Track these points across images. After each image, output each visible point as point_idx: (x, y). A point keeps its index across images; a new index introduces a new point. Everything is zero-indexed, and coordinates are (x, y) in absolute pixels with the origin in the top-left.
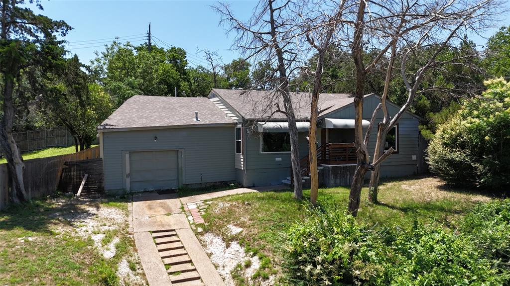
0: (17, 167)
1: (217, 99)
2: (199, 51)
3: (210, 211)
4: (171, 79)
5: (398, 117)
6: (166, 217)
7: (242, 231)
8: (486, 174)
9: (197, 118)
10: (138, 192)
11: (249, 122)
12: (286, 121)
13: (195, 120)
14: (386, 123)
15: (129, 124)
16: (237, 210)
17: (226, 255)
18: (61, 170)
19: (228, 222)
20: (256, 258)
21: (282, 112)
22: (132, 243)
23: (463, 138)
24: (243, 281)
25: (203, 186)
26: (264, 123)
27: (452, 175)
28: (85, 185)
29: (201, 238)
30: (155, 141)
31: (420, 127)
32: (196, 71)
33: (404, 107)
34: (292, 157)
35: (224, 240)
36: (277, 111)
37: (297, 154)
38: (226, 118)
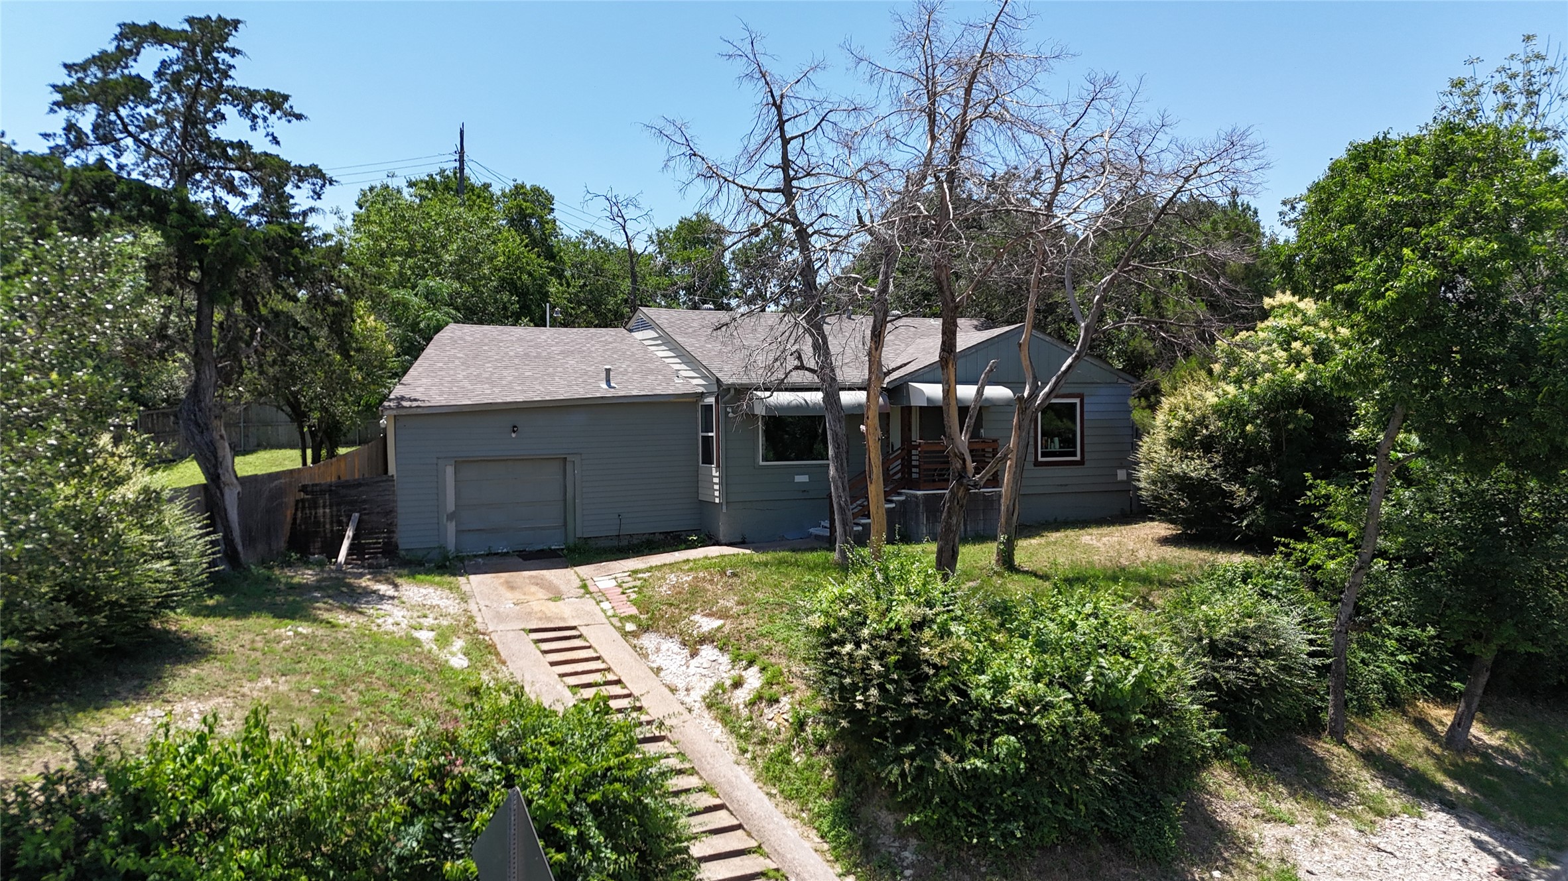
0: (226, 491)
1: (651, 334)
2: (589, 196)
3: (648, 592)
4: (525, 277)
5: (1056, 383)
6: (551, 604)
7: (724, 625)
8: (1252, 507)
9: (608, 382)
10: (475, 556)
11: (732, 391)
12: (817, 389)
13: (604, 386)
14: (1030, 395)
15: (452, 397)
16: (709, 587)
17: (692, 670)
18: (293, 503)
19: (693, 611)
20: (755, 669)
21: (807, 369)
22: (491, 649)
23: (1207, 428)
24: (728, 711)
25: (624, 543)
26: (768, 394)
27: (1182, 510)
28: (355, 537)
29: (635, 642)
30: (514, 435)
31: (1133, 402)
32: (576, 246)
33: (1069, 361)
34: (832, 471)
35: (684, 644)
36: (797, 368)
37: (842, 465)
38: (676, 379)
